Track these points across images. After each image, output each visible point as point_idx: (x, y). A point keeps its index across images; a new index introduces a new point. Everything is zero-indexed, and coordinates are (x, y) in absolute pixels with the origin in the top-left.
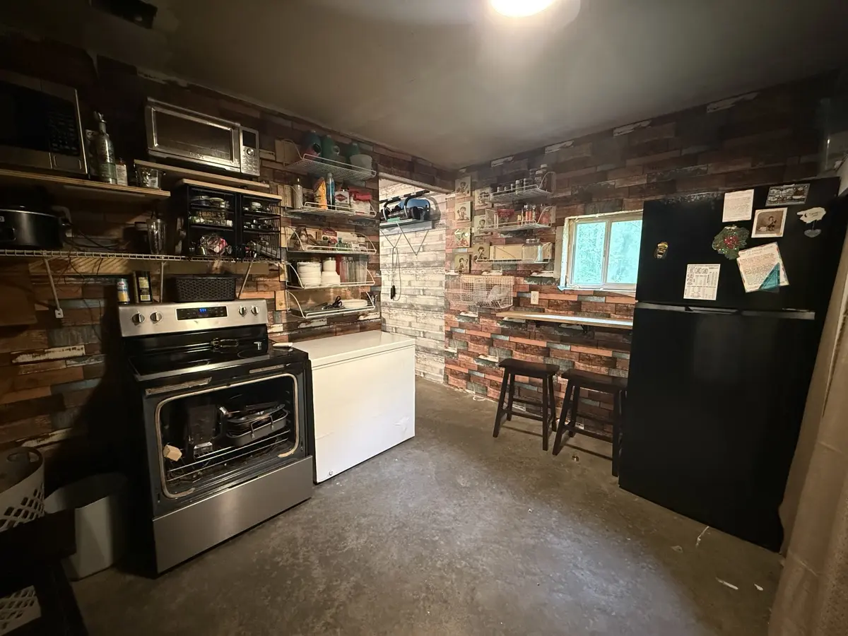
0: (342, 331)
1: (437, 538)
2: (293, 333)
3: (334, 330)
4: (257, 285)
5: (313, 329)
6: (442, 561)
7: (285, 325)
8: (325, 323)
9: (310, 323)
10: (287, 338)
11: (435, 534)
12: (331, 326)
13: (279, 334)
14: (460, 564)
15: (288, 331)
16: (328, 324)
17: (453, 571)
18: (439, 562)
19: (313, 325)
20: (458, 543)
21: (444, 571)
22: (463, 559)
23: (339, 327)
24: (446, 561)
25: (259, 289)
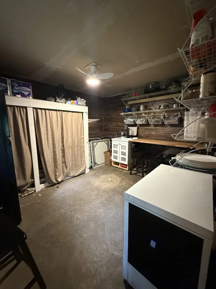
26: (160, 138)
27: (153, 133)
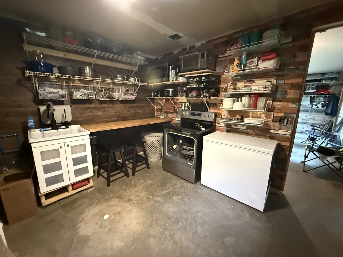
0: (255, 135)
1: (181, 224)
2: (228, 128)
3: (251, 133)
4: (217, 107)
5: (238, 129)
6: (169, 226)
7: (226, 125)
8: (246, 128)
9: (237, 126)
10: (225, 130)
11: (183, 224)
12: (248, 131)
13: (222, 128)
14: (167, 233)
15: (227, 127)
16: (247, 129)
17: (164, 230)
18: (168, 225)
19: (238, 127)
20: (179, 234)
21: (164, 227)
22: (170, 235)
23: (253, 132)
24: (169, 228)
25: (218, 109)
26: (111, 118)
27: (100, 113)
